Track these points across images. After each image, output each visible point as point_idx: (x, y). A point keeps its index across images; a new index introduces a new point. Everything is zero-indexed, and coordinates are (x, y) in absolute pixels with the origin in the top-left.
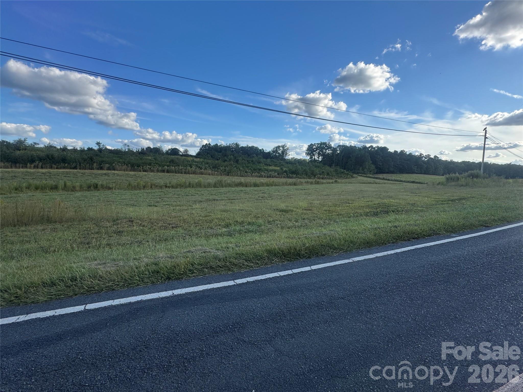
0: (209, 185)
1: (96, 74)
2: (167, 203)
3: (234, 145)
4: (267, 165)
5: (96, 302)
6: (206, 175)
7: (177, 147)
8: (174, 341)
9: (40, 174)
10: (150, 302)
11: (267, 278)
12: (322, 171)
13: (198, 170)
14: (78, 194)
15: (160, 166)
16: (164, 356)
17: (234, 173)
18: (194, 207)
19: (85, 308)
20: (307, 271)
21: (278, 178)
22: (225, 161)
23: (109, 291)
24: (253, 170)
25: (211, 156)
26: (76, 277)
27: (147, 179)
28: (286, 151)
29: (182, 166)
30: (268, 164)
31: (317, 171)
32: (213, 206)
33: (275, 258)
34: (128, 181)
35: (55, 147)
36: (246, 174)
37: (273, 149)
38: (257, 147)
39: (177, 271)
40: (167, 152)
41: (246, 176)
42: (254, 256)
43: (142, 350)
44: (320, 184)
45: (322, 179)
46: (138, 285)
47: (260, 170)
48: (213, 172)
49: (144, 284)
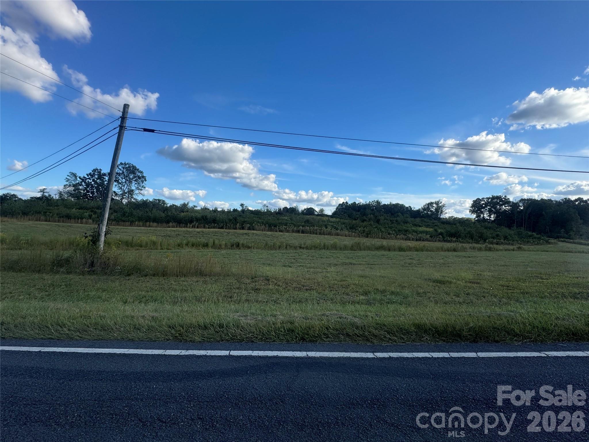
0: (345, 248)
1: (243, 143)
2: (301, 264)
3: (375, 202)
4: (415, 225)
5: (238, 350)
6: (342, 236)
7: (313, 207)
8: (309, 402)
9: (195, 233)
10: (285, 359)
11: (414, 357)
12: (496, 233)
13: (334, 231)
14: (223, 252)
15: (295, 226)
16: (298, 414)
17: (374, 234)
18: (328, 270)
19: (229, 354)
20: (472, 358)
21: (431, 241)
22: (363, 221)
23: (249, 342)
24: (397, 231)
25: (349, 216)
26: (223, 325)
27: (282, 240)
28: (442, 208)
29: (317, 227)
30: (417, 224)
31: (488, 233)
32: (350, 269)
33: (426, 334)
34: (265, 241)
35: (209, 209)
36: (388, 235)
37: (424, 206)
38: (403, 205)
39: (311, 332)
40: (303, 211)
41: (389, 239)
42: (398, 329)
43: (278, 403)
44: (493, 251)
45: (497, 244)
46: (274, 341)
47: (406, 231)
48: (350, 233)
49: (279, 341)
